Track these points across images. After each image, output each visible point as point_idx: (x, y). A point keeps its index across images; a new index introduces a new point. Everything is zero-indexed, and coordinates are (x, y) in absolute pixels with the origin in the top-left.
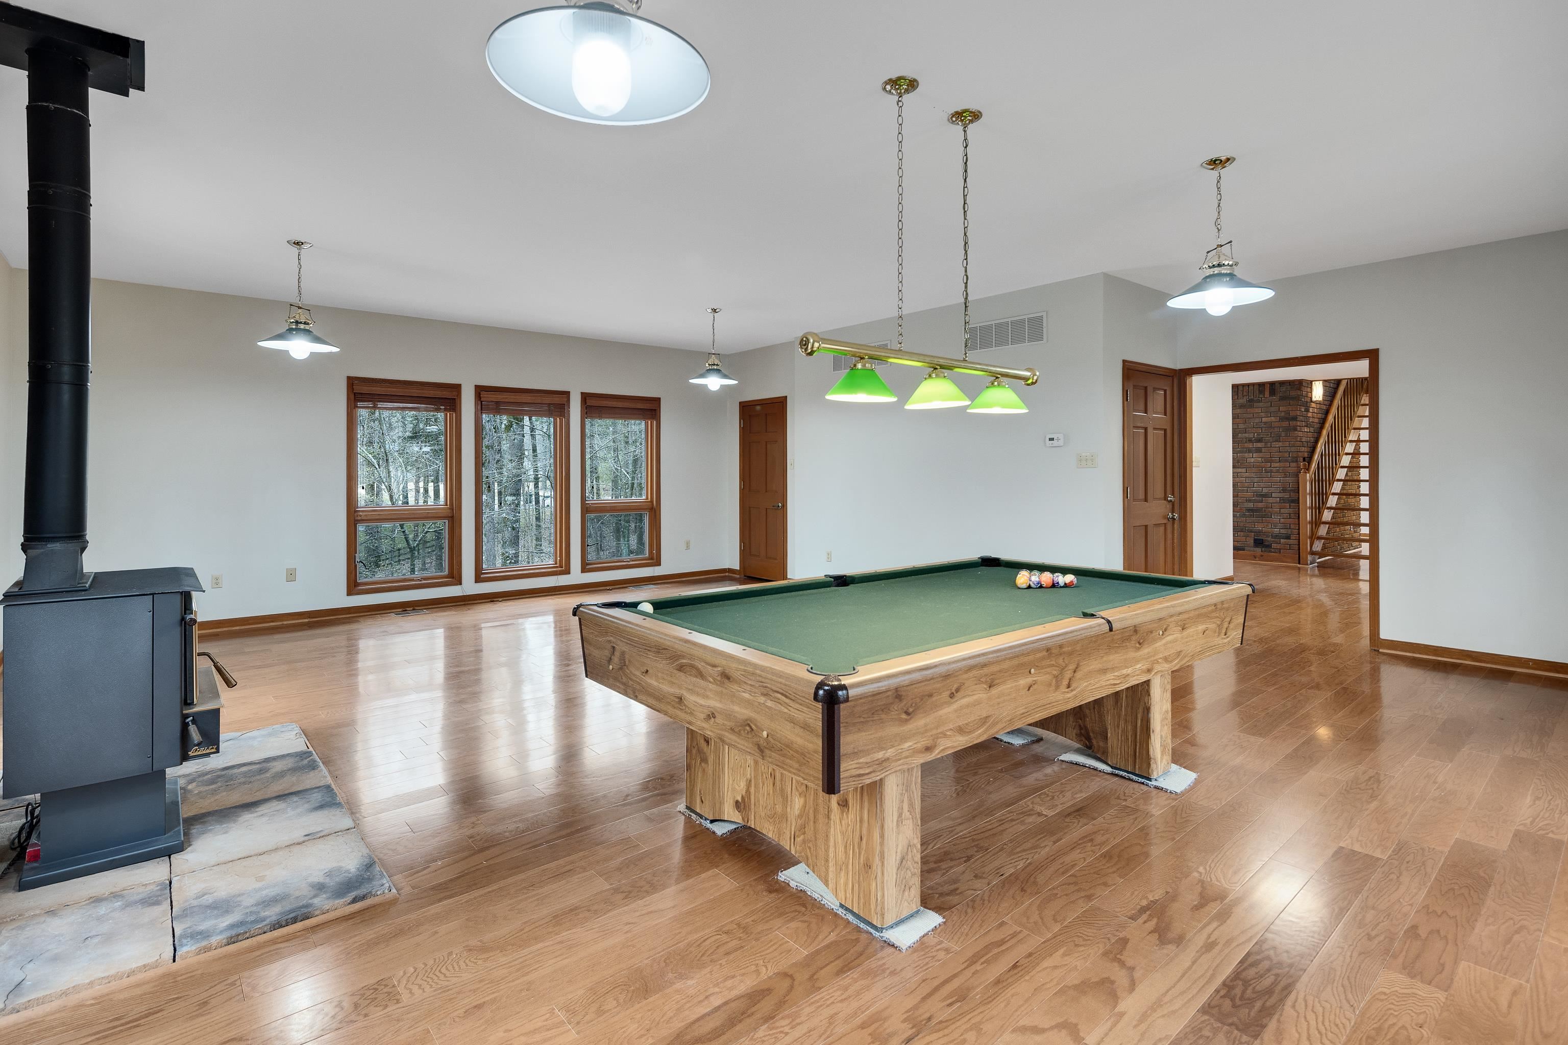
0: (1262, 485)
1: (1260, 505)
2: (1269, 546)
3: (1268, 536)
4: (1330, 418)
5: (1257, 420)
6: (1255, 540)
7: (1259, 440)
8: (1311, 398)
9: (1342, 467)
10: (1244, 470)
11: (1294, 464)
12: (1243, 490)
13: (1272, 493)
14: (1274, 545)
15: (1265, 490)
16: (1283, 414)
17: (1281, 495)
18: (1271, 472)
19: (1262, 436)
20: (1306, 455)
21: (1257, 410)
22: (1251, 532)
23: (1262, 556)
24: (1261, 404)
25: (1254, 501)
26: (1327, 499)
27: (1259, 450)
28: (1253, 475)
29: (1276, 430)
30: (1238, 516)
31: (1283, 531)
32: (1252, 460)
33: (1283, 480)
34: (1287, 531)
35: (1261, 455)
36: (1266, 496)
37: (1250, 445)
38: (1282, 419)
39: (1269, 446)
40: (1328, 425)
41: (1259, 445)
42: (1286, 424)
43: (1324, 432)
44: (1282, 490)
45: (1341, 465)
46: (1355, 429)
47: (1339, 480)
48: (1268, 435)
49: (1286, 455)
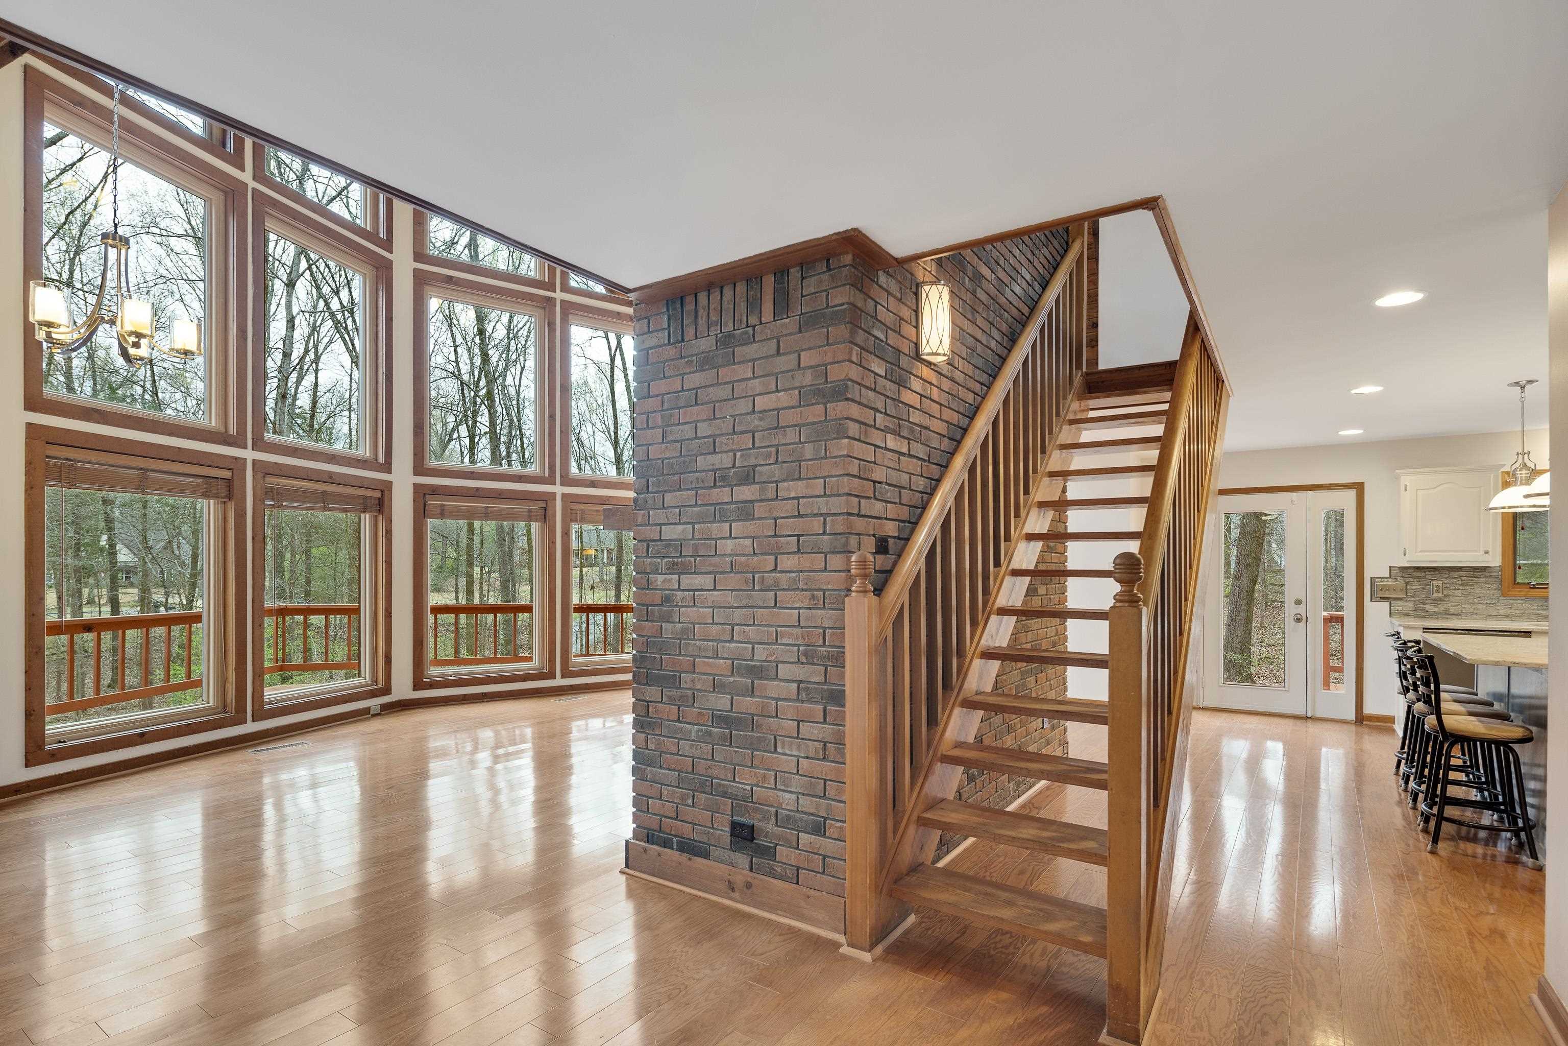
0: (753, 633)
1: (748, 704)
2: (769, 853)
3: (766, 819)
4: (981, 426)
5: (743, 406)
6: (735, 826)
7: (748, 477)
8: (917, 345)
9: (1016, 573)
10: (706, 581)
11: (836, 561)
12: (706, 650)
13: (778, 662)
14: (782, 852)
15: (761, 653)
16: (808, 378)
17: (801, 672)
18: (776, 588)
19: (753, 462)
20: (891, 529)
21: (744, 371)
22: (725, 795)
23: (749, 886)
24: (751, 350)
25: (734, 691)
26: (963, 672)
27: (746, 512)
28: (730, 598)
29: (791, 436)
30: (693, 736)
31: (806, 803)
32: (728, 546)
33: (808, 619)
34: (818, 806)
35: (751, 527)
36: (758, 672)
37: (722, 494)
38: (805, 397)
39: (771, 494)
40: (971, 445)
41: (746, 492)
42: (815, 413)
43: (959, 463)
44: (806, 654)
45: (1015, 565)
46: (1052, 474)
47: (1004, 612)
48: (769, 456)
49: (816, 525)
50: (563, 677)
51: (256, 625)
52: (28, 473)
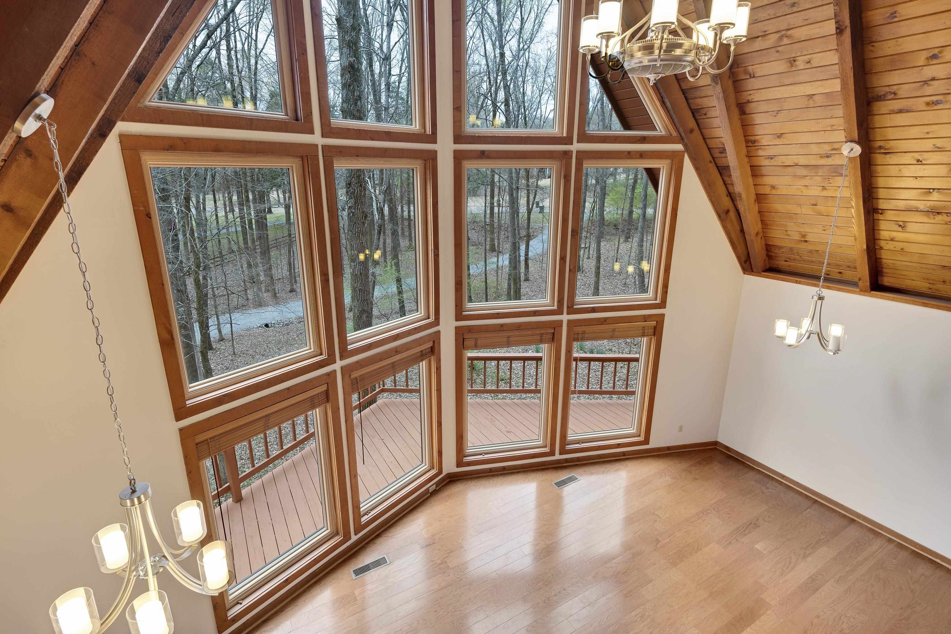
50: (560, 454)
51: (352, 477)
52: (187, 464)
